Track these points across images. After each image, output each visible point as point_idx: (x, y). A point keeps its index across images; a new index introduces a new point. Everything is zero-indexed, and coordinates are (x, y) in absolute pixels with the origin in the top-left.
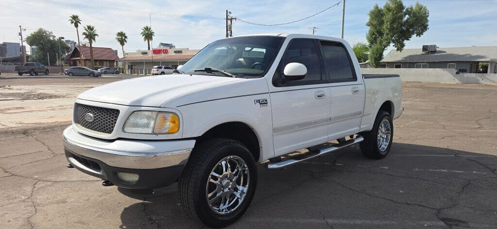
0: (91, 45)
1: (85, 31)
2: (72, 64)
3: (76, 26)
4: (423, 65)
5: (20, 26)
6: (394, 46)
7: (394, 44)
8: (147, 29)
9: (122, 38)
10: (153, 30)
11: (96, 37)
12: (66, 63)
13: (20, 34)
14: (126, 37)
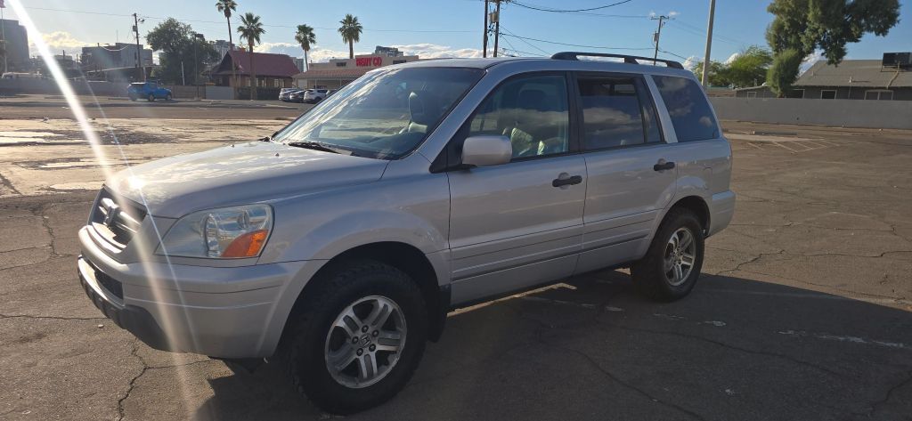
0: (251, 49)
1: (242, 24)
2: (221, 81)
3: (228, 14)
4: (882, 93)
5: (135, 15)
6: (823, 54)
7: (823, 51)
8: (349, 20)
9: (306, 36)
10: (360, 22)
11: (261, 35)
12: (212, 81)
13: (135, 29)
14: (312, 35)
